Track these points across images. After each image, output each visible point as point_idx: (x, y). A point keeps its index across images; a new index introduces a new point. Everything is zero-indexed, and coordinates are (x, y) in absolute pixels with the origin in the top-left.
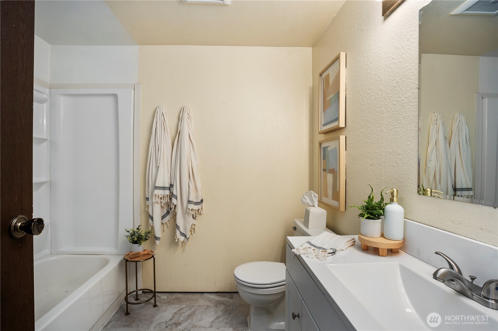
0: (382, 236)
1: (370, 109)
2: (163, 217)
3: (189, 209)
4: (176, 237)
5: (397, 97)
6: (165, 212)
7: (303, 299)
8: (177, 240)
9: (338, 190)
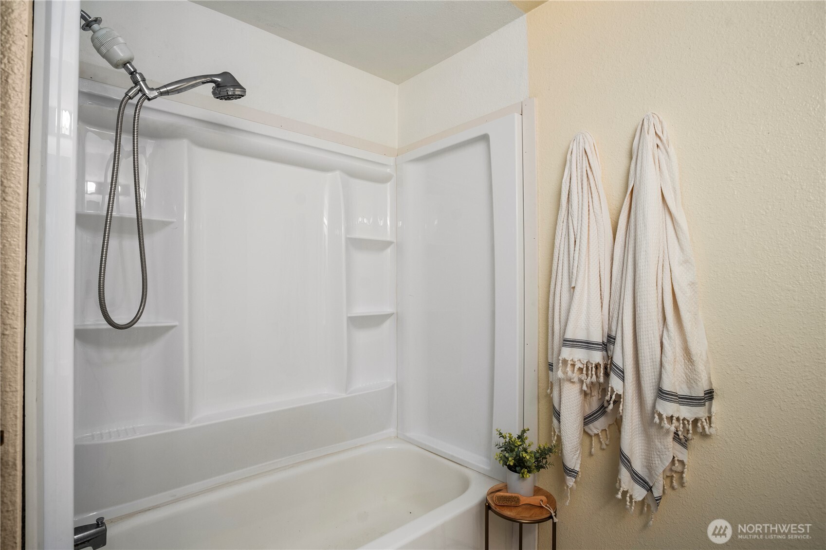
2: (588, 420)
3: (660, 416)
4: (618, 484)
6: (595, 406)
8: (620, 493)
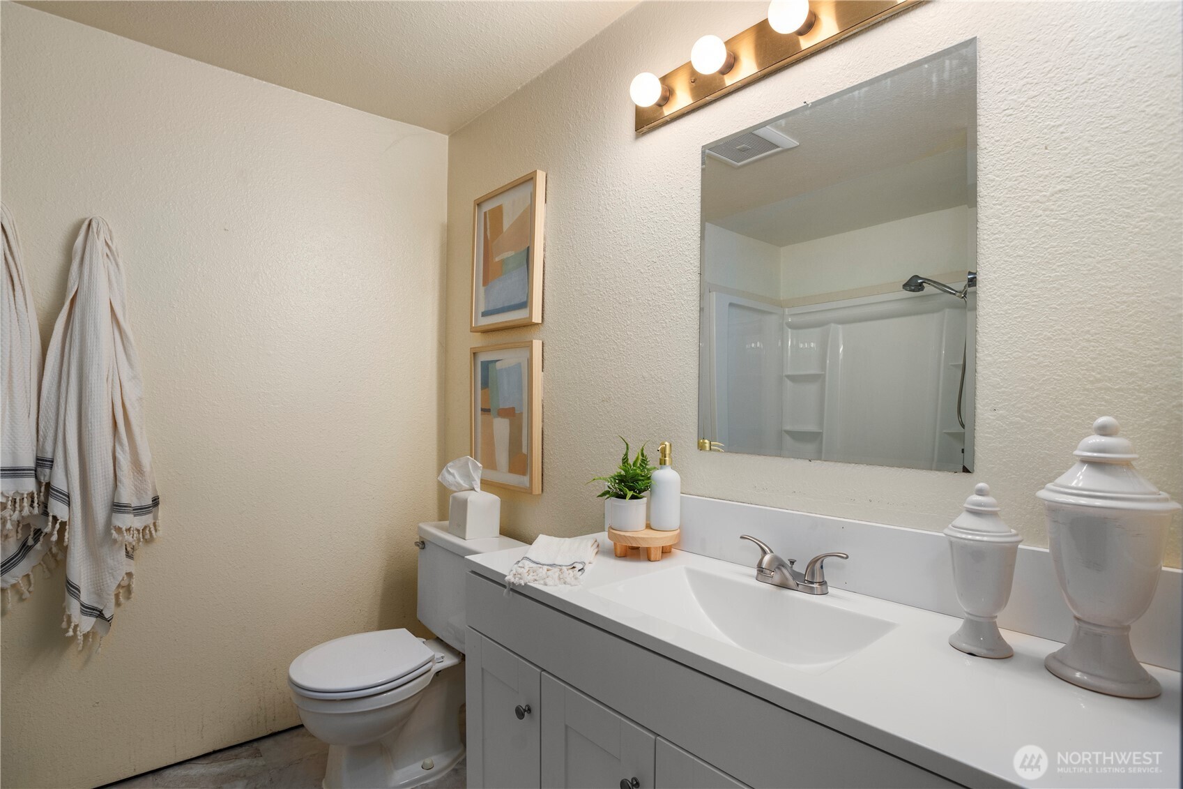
0: (649, 527)
1: (601, 295)
3: (118, 529)
4: (67, 623)
5: (659, 281)
7: (544, 670)
8: (70, 631)
9: (524, 450)
